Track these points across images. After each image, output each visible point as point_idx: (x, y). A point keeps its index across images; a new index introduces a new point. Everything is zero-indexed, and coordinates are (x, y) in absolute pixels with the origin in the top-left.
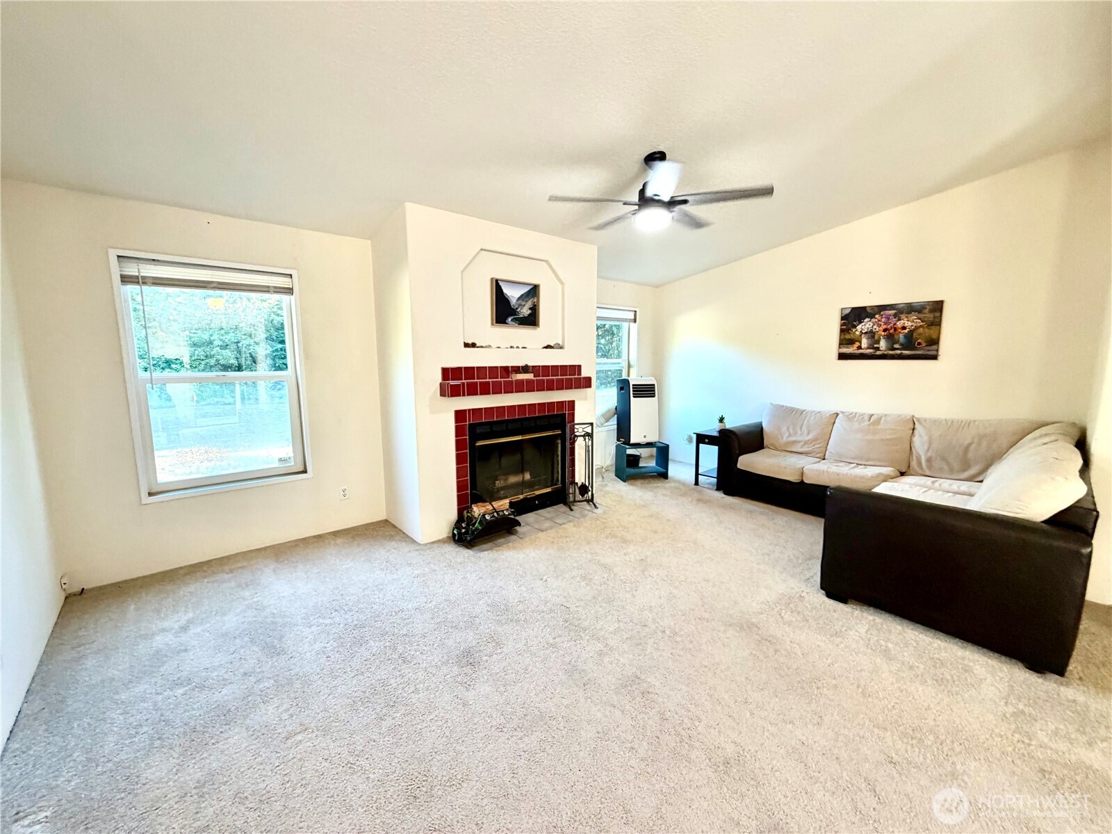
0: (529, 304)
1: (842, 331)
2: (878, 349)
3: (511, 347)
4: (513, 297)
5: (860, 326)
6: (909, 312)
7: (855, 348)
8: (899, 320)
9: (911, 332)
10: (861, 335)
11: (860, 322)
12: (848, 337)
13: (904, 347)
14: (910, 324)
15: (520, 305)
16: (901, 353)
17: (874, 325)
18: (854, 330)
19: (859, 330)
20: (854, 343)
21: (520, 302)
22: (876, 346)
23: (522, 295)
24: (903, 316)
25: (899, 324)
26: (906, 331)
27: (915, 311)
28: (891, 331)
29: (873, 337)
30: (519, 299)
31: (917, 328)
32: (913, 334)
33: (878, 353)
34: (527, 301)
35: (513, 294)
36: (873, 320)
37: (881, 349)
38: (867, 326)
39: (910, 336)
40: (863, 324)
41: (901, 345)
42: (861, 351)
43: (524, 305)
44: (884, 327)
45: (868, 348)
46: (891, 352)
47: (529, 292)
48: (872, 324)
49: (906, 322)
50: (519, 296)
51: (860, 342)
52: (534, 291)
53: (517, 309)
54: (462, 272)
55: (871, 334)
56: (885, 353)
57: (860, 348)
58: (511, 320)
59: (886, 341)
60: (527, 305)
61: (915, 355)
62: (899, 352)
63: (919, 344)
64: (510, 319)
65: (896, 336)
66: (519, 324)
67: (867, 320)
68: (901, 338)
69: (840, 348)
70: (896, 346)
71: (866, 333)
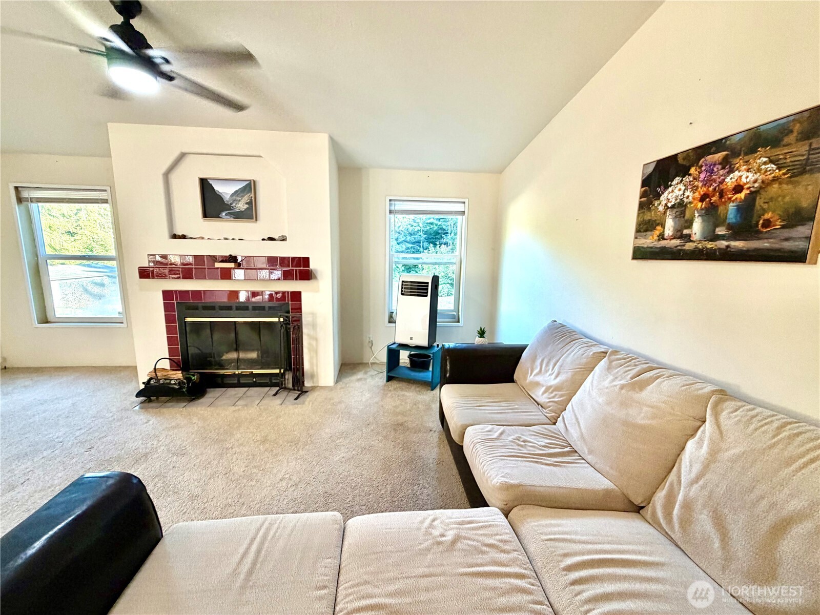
0: (246, 199)
1: (642, 206)
2: (688, 238)
3: (226, 239)
4: (227, 194)
5: (666, 194)
6: (752, 150)
7: (656, 238)
8: (731, 171)
9: (753, 195)
10: (665, 213)
11: (667, 187)
12: (647, 217)
13: (737, 232)
14: (751, 176)
15: (235, 200)
16: (728, 247)
17: (686, 189)
18: (656, 203)
19: (664, 203)
20: (655, 229)
21: (234, 197)
22: (686, 232)
23: (236, 192)
24: (738, 162)
25: (730, 181)
26: (742, 195)
27: (764, 146)
28: (714, 199)
29: (683, 214)
30: (233, 195)
31: (765, 184)
32: (754, 200)
33: (689, 246)
34: (243, 197)
35: (226, 191)
36: (687, 179)
37: (694, 238)
38: (677, 192)
39: (747, 208)
40: (670, 189)
41: (730, 227)
42: (663, 243)
43: (240, 201)
44: (702, 191)
45: (674, 237)
46: (710, 245)
47: (245, 188)
48: (683, 188)
49: (745, 174)
50: (233, 192)
51: (663, 226)
52: (250, 187)
53: (231, 204)
54: (167, 175)
55: (680, 207)
56: (700, 246)
57: (662, 237)
58: (226, 215)
59: (703, 221)
60: (243, 200)
61: (756, 250)
62: (723, 244)
63: (767, 223)
64: (224, 214)
65: (721, 208)
66: (235, 218)
67: (677, 179)
68: (731, 211)
69: (636, 238)
70: (721, 231)
71: (673, 207)
